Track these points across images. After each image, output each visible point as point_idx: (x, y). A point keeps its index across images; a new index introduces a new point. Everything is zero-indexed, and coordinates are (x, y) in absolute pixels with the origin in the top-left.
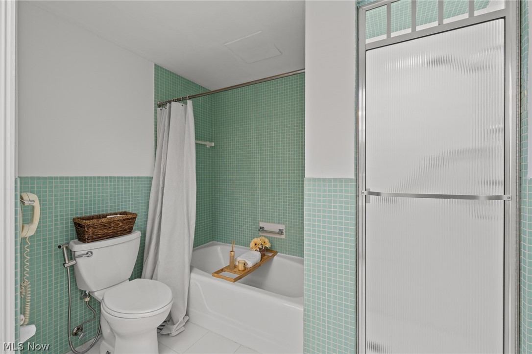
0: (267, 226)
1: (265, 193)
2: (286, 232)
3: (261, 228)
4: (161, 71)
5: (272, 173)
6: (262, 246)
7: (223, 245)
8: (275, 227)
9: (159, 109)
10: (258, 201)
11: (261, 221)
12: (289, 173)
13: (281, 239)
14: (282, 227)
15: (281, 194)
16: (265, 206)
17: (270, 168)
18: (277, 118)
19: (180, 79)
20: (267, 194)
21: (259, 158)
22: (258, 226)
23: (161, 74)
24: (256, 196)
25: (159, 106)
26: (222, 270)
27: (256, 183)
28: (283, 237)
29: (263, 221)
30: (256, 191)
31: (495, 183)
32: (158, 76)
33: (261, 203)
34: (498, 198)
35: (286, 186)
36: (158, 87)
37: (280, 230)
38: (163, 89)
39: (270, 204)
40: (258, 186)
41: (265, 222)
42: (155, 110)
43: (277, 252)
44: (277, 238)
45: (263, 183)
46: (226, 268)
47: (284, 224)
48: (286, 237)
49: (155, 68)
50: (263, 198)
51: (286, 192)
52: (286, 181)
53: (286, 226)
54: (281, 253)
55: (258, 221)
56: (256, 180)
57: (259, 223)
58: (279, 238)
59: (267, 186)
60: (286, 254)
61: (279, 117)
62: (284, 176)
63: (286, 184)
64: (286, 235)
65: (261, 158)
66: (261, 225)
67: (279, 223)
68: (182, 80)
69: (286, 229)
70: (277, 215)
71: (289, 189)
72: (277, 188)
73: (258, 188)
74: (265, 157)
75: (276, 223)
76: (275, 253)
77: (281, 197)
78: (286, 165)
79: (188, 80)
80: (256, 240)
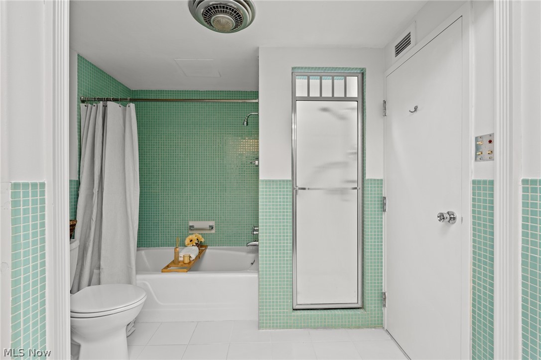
0: (197, 224)
1: (195, 194)
2: (216, 227)
3: (191, 227)
4: (84, 62)
5: (202, 176)
6: (198, 241)
7: (146, 249)
8: (206, 224)
9: (83, 105)
10: (187, 202)
11: (190, 220)
12: (218, 176)
13: (211, 234)
14: (212, 223)
15: (211, 194)
16: (195, 206)
17: (199, 171)
18: (206, 127)
19: (101, 73)
20: (197, 194)
21: (187, 162)
22: (188, 225)
23: (83, 65)
24: (185, 197)
25: (83, 102)
26: (168, 266)
27: (185, 185)
28: (213, 231)
29: (192, 220)
30: (185, 192)
31: (353, 182)
32: (81, 67)
33: (190, 204)
34: (355, 188)
35: (216, 187)
36: (81, 80)
37: (210, 226)
38: (86, 83)
39: (199, 204)
40: (187, 187)
41: (195, 220)
42: (79, 105)
43: (207, 246)
44: (207, 234)
45: (192, 185)
46: (171, 263)
47: (214, 220)
48: (216, 232)
49: (78, 59)
50: (192, 199)
51: (216, 192)
52: (216, 183)
53: (216, 222)
54: (211, 246)
55: (188, 220)
56: (185, 183)
57: (188, 223)
58: (209, 233)
59: (197, 187)
60: (216, 246)
61: (209, 127)
62: (214, 178)
63: (216, 185)
64: (216, 229)
65: (190, 162)
66: (191, 224)
67: (209, 220)
68: (103, 75)
69: (216, 224)
70: (207, 213)
71: (218, 190)
72: (207, 190)
73: (187, 190)
74: (195, 162)
75: (207, 220)
76: (206, 247)
77: (211, 197)
78: (216, 169)
79: (109, 75)
80: (190, 237)
